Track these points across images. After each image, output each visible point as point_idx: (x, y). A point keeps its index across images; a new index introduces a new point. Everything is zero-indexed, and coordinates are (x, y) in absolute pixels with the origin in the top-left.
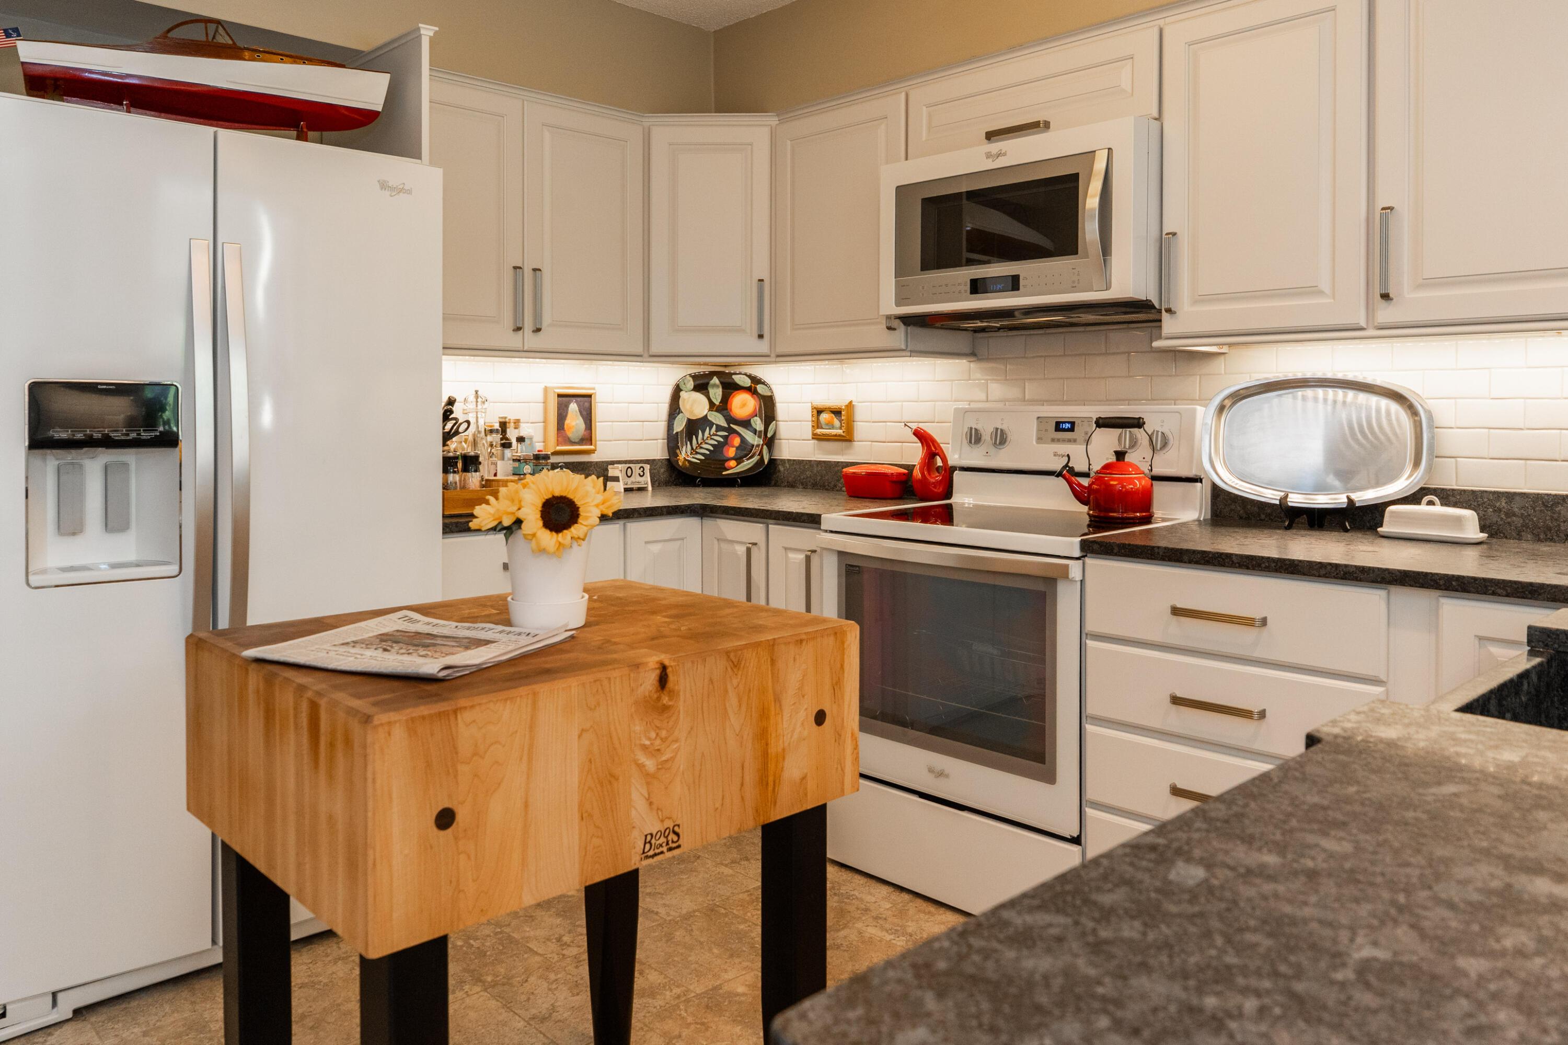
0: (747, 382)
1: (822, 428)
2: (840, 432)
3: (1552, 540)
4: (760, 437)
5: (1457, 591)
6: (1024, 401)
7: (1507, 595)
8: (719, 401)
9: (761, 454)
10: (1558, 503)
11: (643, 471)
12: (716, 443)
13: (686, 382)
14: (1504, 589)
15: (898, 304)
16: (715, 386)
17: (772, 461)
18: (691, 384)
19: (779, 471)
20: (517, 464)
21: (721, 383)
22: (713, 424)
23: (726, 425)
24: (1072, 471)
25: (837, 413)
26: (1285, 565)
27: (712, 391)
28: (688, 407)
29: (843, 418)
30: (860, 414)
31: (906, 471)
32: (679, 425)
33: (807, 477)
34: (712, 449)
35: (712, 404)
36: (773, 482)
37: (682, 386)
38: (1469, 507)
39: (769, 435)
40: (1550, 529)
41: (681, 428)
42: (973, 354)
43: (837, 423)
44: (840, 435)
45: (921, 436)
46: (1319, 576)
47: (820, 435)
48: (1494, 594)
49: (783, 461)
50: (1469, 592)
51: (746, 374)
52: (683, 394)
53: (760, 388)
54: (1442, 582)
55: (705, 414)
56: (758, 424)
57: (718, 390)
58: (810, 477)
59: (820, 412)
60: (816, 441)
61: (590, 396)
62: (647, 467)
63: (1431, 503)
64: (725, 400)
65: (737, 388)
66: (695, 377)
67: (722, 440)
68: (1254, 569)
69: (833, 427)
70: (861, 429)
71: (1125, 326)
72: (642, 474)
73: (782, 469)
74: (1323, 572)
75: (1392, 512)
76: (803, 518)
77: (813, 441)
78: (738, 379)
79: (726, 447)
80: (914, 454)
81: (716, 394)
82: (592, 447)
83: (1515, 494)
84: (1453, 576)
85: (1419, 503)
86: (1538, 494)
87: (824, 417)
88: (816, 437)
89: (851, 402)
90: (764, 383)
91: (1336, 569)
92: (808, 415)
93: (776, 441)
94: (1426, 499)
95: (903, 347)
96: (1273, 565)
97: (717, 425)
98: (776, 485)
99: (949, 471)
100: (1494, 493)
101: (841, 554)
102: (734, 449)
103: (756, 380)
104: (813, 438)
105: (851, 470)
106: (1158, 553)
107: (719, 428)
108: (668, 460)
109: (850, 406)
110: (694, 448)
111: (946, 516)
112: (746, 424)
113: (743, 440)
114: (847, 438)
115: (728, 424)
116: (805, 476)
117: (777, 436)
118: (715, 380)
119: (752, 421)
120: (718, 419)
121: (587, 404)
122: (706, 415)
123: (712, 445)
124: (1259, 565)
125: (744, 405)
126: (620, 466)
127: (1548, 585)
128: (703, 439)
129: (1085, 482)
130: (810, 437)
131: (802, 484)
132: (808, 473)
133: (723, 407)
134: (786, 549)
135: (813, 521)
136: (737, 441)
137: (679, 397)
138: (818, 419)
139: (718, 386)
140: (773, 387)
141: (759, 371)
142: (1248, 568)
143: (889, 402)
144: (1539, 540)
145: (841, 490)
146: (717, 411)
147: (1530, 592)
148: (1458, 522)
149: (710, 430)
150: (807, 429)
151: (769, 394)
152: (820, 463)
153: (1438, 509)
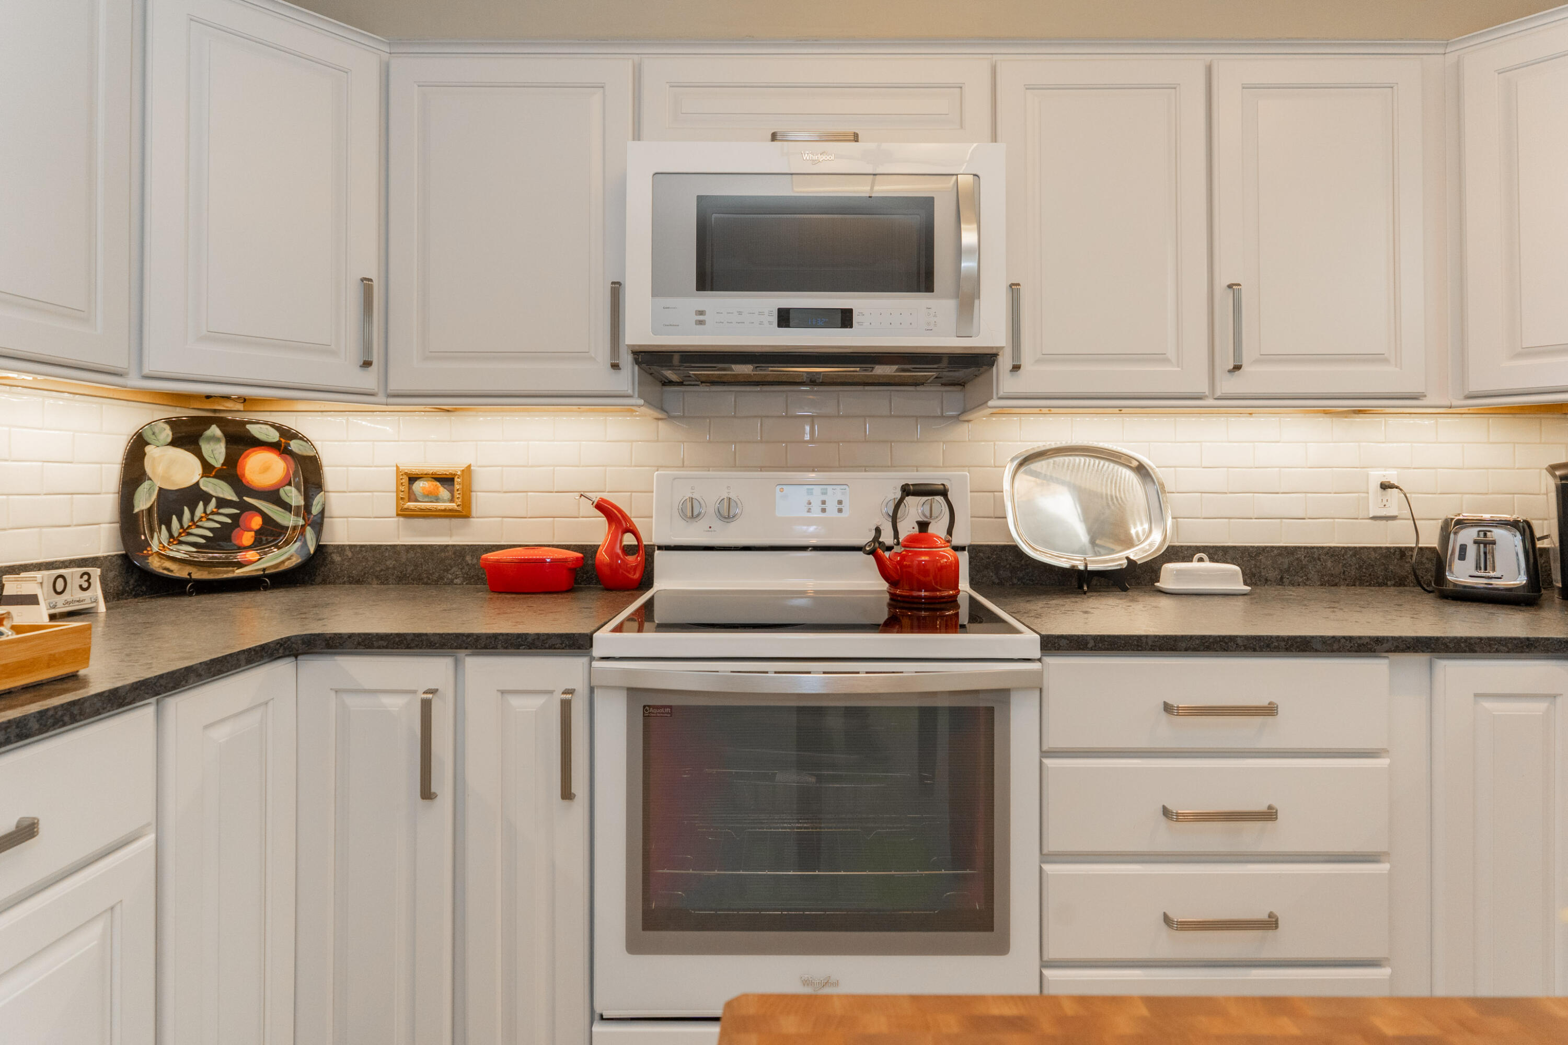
0: (274, 436)
1: (417, 501)
2: (453, 505)
4: (297, 514)
5: (1465, 652)
6: (735, 466)
8: (222, 460)
9: (301, 540)
10: (1260, 553)
11: (88, 581)
12: (218, 526)
13: (156, 430)
14: (1506, 645)
15: (655, 332)
16: (212, 438)
17: (320, 548)
18: (167, 434)
19: (333, 562)
21: (225, 435)
22: (212, 496)
23: (235, 498)
25: (447, 480)
26: (1297, 642)
27: (206, 448)
28: (160, 470)
29: (457, 487)
30: (480, 481)
31: (580, 555)
32: (144, 500)
33: (388, 569)
34: (210, 534)
35: (207, 469)
36: (319, 579)
37: (148, 436)
39: (315, 510)
41: (148, 505)
43: (444, 493)
44: (451, 510)
45: (603, 507)
47: (414, 510)
48: (1497, 651)
49: (341, 549)
50: (1475, 651)
51: (266, 423)
52: (150, 449)
53: (294, 445)
54: (1451, 645)
55: (194, 481)
56: (294, 497)
57: (218, 446)
58: (394, 568)
59: (413, 479)
60: (402, 519)
62: (96, 572)
63: (1201, 560)
64: (232, 461)
65: (257, 443)
66: (174, 423)
67: (229, 521)
68: (1261, 651)
69: (437, 500)
70: (481, 501)
72: (85, 585)
73: (337, 558)
76: (550, 642)
77: (396, 519)
78: (256, 431)
79: (237, 530)
80: (595, 533)
81: (216, 452)
86: (1245, 547)
87: (419, 486)
88: (404, 514)
89: (470, 466)
90: (302, 438)
91: (1350, 642)
92: (391, 482)
93: (326, 520)
94: (1197, 556)
95: (630, 392)
96: (1283, 644)
97: (218, 499)
98: (324, 582)
101: (633, 692)
102: (252, 534)
103: (287, 434)
104: (398, 515)
105: (492, 556)
106: (1147, 643)
107: (222, 503)
108: (125, 559)
109: (468, 470)
110: (176, 535)
112: (273, 496)
113: (266, 519)
114: (463, 513)
115: (240, 497)
116: (383, 567)
117: (326, 514)
118: (215, 430)
119: (282, 492)
120: (220, 489)
122: (197, 483)
123: (210, 529)
125: (266, 469)
126: (39, 575)
128: (192, 520)
130: (393, 512)
131: (377, 577)
132: (390, 563)
133: (228, 471)
134: (503, 692)
135: (577, 644)
136: (256, 522)
137: (144, 454)
138: (410, 488)
139: (217, 440)
140: (317, 444)
142: (1255, 650)
143: (532, 466)
145: (451, 583)
146: (215, 477)
148: (1225, 576)
149: (206, 505)
150: (389, 503)
151: (312, 454)
152: (412, 547)
153: (1208, 565)
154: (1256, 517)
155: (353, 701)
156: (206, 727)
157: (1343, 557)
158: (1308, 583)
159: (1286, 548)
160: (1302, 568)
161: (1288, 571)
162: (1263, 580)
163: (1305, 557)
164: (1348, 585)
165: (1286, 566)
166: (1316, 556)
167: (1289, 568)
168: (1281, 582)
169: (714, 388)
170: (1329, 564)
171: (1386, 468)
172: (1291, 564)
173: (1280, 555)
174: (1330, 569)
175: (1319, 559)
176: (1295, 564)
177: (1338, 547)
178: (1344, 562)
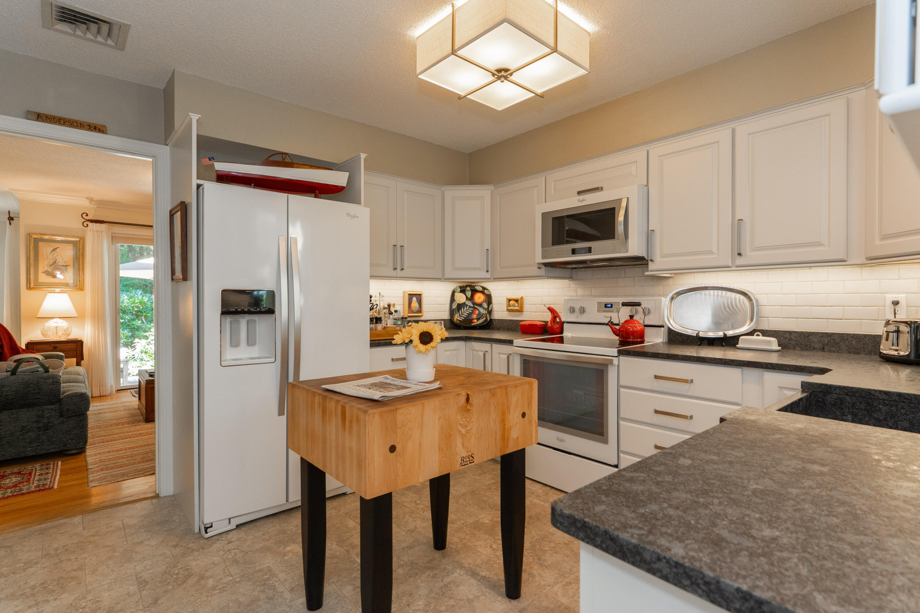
0: (481, 289)
1: (511, 307)
2: (518, 308)
3: (808, 350)
4: (486, 310)
5: (770, 369)
6: (592, 296)
7: (791, 371)
8: (470, 296)
9: (486, 317)
10: (811, 335)
12: (469, 313)
13: (457, 289)
14: (790, 368)
15: (542, 259)
16: (468, 290)
17: (491, 320)
18: (459, 290)
20: (395, 321)
21: (471, 289)
22: (467, 305)
24: (612, 323)
25: (517, 301)
26: (700, 359)
27: (467, 293)
28: (458, 299)
29: (519, 303)
30: (525, 302)
31: (545, 324)
32: (454, 306)
34: (467, 315)
35: (467, 298)
36: (491, 328)
37: (455, 291)
38: (773, 337)
39: (490, 309)
40: (807, 346)
42: (571, 278)
43: (516, 305)
44: (518, 310)
45: (551, 310)
46: (714, 363)
47: (510, 310)
48: (785, 370)
49: (495, 320)
50: (775, 369)
51: (480, 286)
52: (456, 294)
53: (486, 291)
54: (764, 366)
55: (464, 301)
56: (485, 305)
58: (506, 326)
59: (510, 300)
60: (508, 312)
61: (420, 295)
62: (443, 322)
63: (758, 335)
64: (472, 296)
65: (477, 291)
66: (460, 287)
67: (471, 312)
68: (688, 361)
69: (515, 307)
70: (526, 307)
71: (633, 266)
72: (441, 324)
73: (494, 323)
74: (716, 362)
75: (743, 339)
76: (506, 341)
77: (506, 312)
78: (477, 288)
79: (473, 314)
80: (548, 317)
81: (469, 294)
82: (421, 314)
83: (792, 332)
84: (769, 363)
85: (753, 335)
86: (802, 332)
87: (512, 302)
88: (508, 310)
90: (487, 289)
91: (721, 360)
92: (505, 302)
93: (492, 312)
94: (756, 334)
95: (544, 275)
96: (696, 359)
97: (469, 306)
98: (492, 329)
99: (562, 324)
100: (784, 331)
101: (522, 355)
102: (476, 315)
103: (484, 288)
105: (523, 323)
106: (649, 355)
107: (470, 307)
108: (450, 319)
109: (522, 298)
110: (460, 315)
111: (561, 340)
112: (480, 305)
113: (479, 312)
114: (521, 311)
115: (474, 305)
116: (504, 326)
117: (493, 310)
118: (468, 288)
119: (483, 304)
120: (469, 303)
121: (419, 298)
124: (690, 359)
125: (479, 298)
126: (432, 322)
127: (808, 367)
128: (464, 311)
129: (618, 327)
130: (506, 310)
131: (503, 328)
132: (505, 324)
133: (471, 299)
134: (499, 353)
135: (510, 342)
136: (477, 312)
137: (454, 295)
138: (509, 303)
139: (469, 291)
140: (491, 291)
141: (486, 285)
142: (685, 360)
143: (537, 297)
144: (803, 350)
145: (518, 331)
146: (469, 300)
147: (800, 369)
148: (769, 342)
149: (466, 308)
150: (505, 308)
151: (489, 294)
152: (510, 320)
153: (761, 338)
154: (812, 317)
155: (475, 352)
156: (445, 351)
157: (863, 339)
158: (840, 351)
159: (826, 333)
160: (836, 344)
161: (827, 344)
162: (812, 348)
163: (838, 338)
164: (866, 354)
165: (826, 342)
166: (845, 338)
167: (828, 343)
168: (823, 349)
169: (586, 269)
170: (854, 342)
171: (899, 293)
172: (829, 342)
173: (822, 336)
174: (854, 345)
175: (847, 340)
176: (832, 341)
177: (860, 334)
178: (864, 342)
